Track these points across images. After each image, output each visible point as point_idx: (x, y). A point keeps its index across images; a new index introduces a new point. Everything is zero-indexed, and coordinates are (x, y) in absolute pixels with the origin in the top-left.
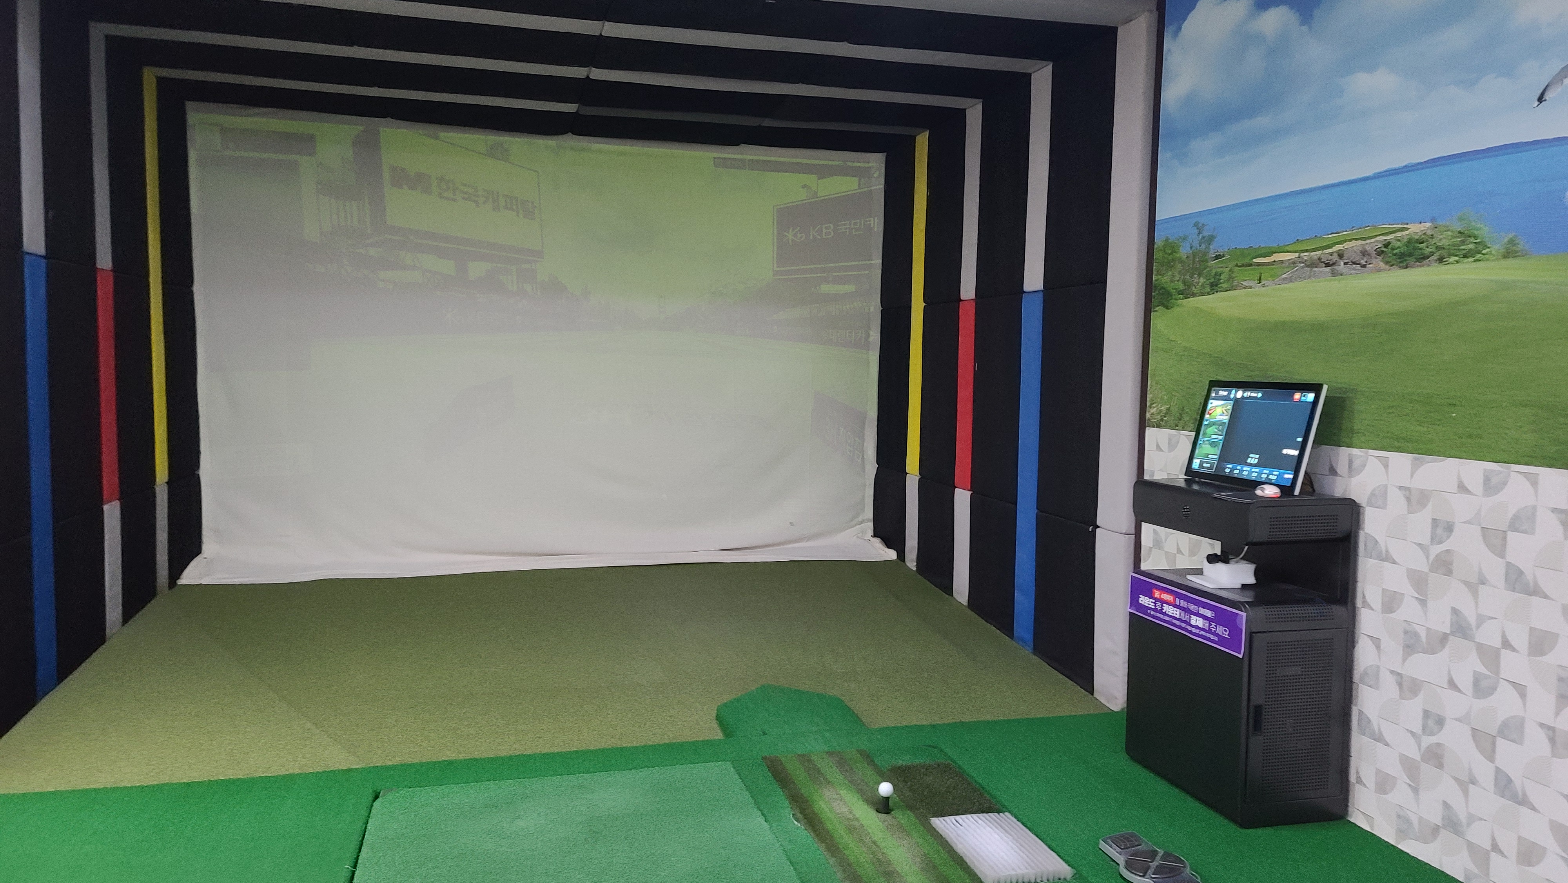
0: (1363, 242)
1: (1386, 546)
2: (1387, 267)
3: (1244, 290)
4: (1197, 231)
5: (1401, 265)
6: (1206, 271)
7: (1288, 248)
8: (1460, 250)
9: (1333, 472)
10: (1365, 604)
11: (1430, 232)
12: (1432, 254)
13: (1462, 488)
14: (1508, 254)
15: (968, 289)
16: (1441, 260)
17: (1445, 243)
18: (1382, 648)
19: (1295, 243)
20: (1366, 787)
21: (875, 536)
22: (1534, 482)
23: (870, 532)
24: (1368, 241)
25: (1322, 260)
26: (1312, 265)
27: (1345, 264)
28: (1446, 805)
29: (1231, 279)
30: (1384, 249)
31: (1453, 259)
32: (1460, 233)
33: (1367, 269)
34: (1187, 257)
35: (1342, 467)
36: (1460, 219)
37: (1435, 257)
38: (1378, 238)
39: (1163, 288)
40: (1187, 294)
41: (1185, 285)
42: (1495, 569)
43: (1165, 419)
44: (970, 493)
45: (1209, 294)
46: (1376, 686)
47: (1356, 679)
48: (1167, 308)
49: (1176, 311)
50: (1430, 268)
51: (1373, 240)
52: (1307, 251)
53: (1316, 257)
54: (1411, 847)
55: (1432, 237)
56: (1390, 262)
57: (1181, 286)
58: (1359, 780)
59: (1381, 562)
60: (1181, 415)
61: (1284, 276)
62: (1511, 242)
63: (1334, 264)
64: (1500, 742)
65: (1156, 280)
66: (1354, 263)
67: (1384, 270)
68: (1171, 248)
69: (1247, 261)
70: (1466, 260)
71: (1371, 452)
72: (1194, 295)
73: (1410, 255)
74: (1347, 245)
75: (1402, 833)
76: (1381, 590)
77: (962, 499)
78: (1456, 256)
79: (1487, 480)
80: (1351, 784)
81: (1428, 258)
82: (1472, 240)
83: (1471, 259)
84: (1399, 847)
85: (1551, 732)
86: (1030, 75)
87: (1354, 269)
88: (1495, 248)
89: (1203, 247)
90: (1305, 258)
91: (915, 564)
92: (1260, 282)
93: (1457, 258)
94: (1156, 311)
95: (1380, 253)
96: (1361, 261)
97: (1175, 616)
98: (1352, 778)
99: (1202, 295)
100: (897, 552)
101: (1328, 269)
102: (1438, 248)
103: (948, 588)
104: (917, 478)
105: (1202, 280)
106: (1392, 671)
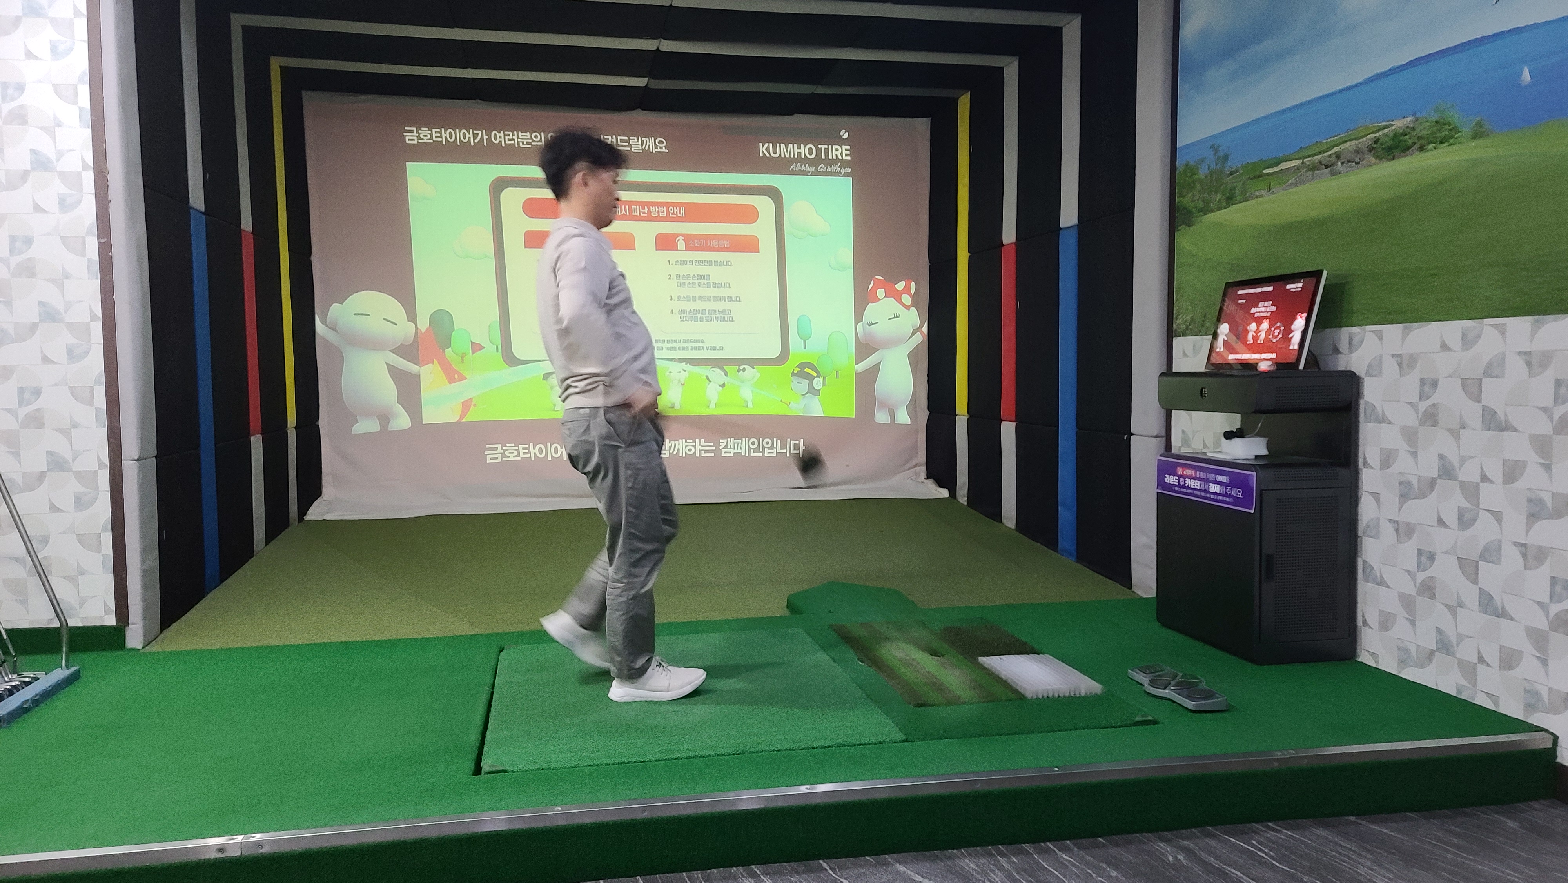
0: (1357, 142)
1: (1383, 411)
2: (1377, 161)
3: (1256, 199)
4: (1212, 152)
5: (1389, 157)
6: (1222, 188)
7: (1294, 157)
8: (1436, 138)
9: (1337, 351)
10: (1366, 464)
11: (1411, 126)
12: (1414, 143)
13: (1444, 347)
14: (1476, 135)
15: (1009, 234)
16: (1421, 149)
17: (1425, 132)
18: (1381, 501)
19: (1298, 150)
20: (1371, 628)
21: (928, 477)
22: (1502, 331)
23: (923, 475)
24: (1361, 140)
25: (1323, 163)
26: (1314, 168)
27: (1342, 163)
28: (1439, 630)
29: (1244, 191)
30: (1375, 146)
31: (1431, 146)
32: (1436, 122)
33: (1360, 165)
34: (1206, 177)
35: (1344, 346)
36: (1436, 111)
37: (1417, 146)
38: (1369, 137)
39: (1185, 208)
40: (1206, 210)
41: (1204, 202)
42: (1472, 412)
43: (1190, 327)
44: (1014, 424)
45: (1225, 208)
46: (1376, 536)
47: (1360, 532)
48: (1189, 226)
49: (1197, 228)
50: (1413, 157)
51: (1364, 139)
52: (1309, 156)
53: (1317, 161)
54: (1410, 674)
55: (1414, 129)
56: (1379, 156)
57: (1201, 204)
58: (1365, 623)
59: (1379, 425)
60: (1203, 321)
61: (1290, 182)
62: (1478, 124)
63: (1332, 165)
64: (1481, 564)
65: (1178, 202)
66: (1349, 161)
67: (1375, 163)
68: (1191, 170)
69: (1258, 173)
70: (1442, 145)
71: (1369, 328)
72: (1212, 211)
73: (1396, 148)
74: (1343, 146)
75: (1403, 663)
76: (1379, 451)
77: (1008, 431)
78: (1434, 143)
79: (1464, 336)
80: (1359, 628)
81: (1411, 147)
82: (1446, 127)
83: (1446, 144)
84: (1400, 675)
85: (1523, 548)
86: (1061, 28)
87: (1350, 167)
88: (1466, 131)
89: (1219, 165)
90: (1308, 163)
91: (966, 499)
92: (1269, 191)
93: (1434, 145)
94: (1180, 230)
95: (1371, 149)
96: (1354, 160)
97: (1196, 487)
98: (1359, 622)
99: (1219, 209)
100: (949, 490)
101: (1328, 170)
102: (1419, 138)
103: (996, 515)
104: (966, 418)
105: (1219, 196)
106: (1390, 520)
